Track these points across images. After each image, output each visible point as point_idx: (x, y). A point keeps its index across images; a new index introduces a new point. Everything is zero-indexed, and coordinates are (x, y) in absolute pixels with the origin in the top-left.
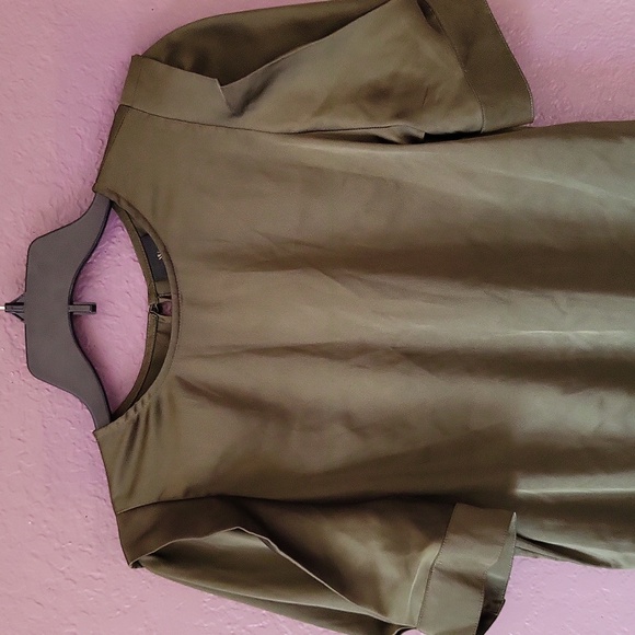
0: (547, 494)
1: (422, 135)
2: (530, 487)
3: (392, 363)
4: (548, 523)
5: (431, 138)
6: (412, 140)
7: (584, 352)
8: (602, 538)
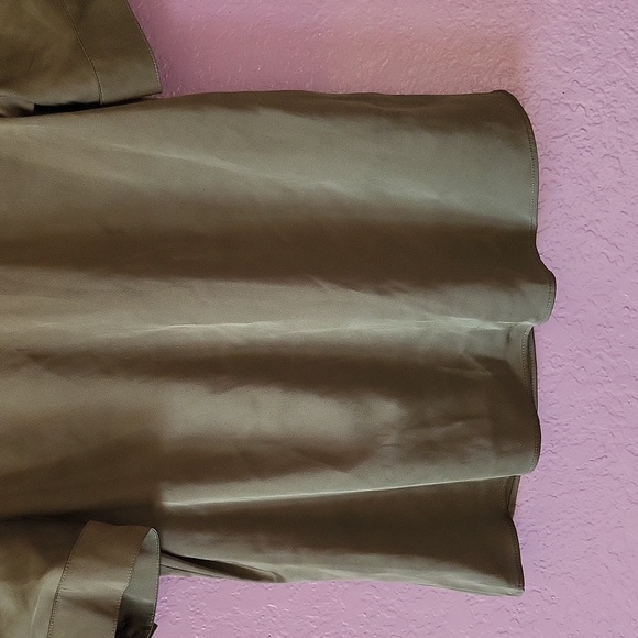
0: (201, 506)
1: (31, 107)
2: (178, 499)
3: (16, 367)
4: (200, 537)
5: (42, 110)
6: (21, 113)
7: (237, 347)
8: (258, 550)
